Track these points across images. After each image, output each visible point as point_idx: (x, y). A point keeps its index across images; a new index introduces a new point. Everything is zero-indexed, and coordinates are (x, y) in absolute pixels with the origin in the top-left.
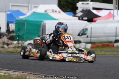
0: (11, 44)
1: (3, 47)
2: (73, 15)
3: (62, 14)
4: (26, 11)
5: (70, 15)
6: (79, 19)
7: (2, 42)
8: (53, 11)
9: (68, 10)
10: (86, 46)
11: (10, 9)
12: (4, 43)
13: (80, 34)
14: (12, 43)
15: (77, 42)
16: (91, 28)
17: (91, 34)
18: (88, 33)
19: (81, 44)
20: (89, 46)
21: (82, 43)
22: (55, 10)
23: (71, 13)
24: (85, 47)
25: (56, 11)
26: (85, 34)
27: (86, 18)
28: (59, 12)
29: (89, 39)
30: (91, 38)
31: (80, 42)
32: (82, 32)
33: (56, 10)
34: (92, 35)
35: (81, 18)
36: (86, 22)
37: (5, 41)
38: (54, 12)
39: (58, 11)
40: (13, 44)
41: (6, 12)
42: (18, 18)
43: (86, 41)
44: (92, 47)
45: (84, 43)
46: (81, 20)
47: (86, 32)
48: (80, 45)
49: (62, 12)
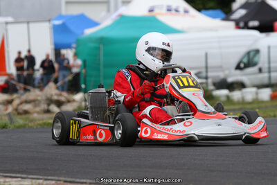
0: (69, 101)
1: (48, 111)
2: (223, 15)
3: (193, 17)
4: (103, 14)
5: (214, 17)
6: (238, 27)
7: (44, 98)
8: (169, 10)
9: (211, 4)
10: (257, 93)
11: (64, 12)
12: (50, 101)
13: (242, 65)
14: (71, 99)
15: (235, 86)
16: (269, 48)
17: (269, 63)
18: (262, 60)
19: (244, 90)
20: (266, 94)
21: (249, 87)
22: (174, 7)
23: (219, 12)
24: (254, 97)
25: (177, 11)
26: (255, 64)
27: (256, 23)
28: (186, 12)
29: (264, 77)
30: (269, 72)
31: (242, 85)
32: (245, 60)
33: (178, 7)
34: (272, 65)
35: (242, 24)
36: (256, 33)
37: (52, 95)
38: (173, 12)
39: (181, 10)
40: (74, 101)
41: (49, 21)
42: (83, 33)
43: (257, 82)
44: (273, 98)
45: (254, 86)
46: (243, 28)
47: (256, 59)
48: (242, 94)
49: (193, 11)
